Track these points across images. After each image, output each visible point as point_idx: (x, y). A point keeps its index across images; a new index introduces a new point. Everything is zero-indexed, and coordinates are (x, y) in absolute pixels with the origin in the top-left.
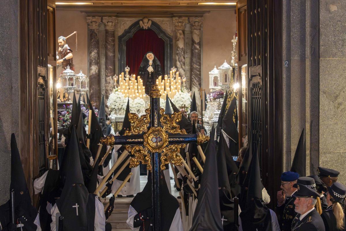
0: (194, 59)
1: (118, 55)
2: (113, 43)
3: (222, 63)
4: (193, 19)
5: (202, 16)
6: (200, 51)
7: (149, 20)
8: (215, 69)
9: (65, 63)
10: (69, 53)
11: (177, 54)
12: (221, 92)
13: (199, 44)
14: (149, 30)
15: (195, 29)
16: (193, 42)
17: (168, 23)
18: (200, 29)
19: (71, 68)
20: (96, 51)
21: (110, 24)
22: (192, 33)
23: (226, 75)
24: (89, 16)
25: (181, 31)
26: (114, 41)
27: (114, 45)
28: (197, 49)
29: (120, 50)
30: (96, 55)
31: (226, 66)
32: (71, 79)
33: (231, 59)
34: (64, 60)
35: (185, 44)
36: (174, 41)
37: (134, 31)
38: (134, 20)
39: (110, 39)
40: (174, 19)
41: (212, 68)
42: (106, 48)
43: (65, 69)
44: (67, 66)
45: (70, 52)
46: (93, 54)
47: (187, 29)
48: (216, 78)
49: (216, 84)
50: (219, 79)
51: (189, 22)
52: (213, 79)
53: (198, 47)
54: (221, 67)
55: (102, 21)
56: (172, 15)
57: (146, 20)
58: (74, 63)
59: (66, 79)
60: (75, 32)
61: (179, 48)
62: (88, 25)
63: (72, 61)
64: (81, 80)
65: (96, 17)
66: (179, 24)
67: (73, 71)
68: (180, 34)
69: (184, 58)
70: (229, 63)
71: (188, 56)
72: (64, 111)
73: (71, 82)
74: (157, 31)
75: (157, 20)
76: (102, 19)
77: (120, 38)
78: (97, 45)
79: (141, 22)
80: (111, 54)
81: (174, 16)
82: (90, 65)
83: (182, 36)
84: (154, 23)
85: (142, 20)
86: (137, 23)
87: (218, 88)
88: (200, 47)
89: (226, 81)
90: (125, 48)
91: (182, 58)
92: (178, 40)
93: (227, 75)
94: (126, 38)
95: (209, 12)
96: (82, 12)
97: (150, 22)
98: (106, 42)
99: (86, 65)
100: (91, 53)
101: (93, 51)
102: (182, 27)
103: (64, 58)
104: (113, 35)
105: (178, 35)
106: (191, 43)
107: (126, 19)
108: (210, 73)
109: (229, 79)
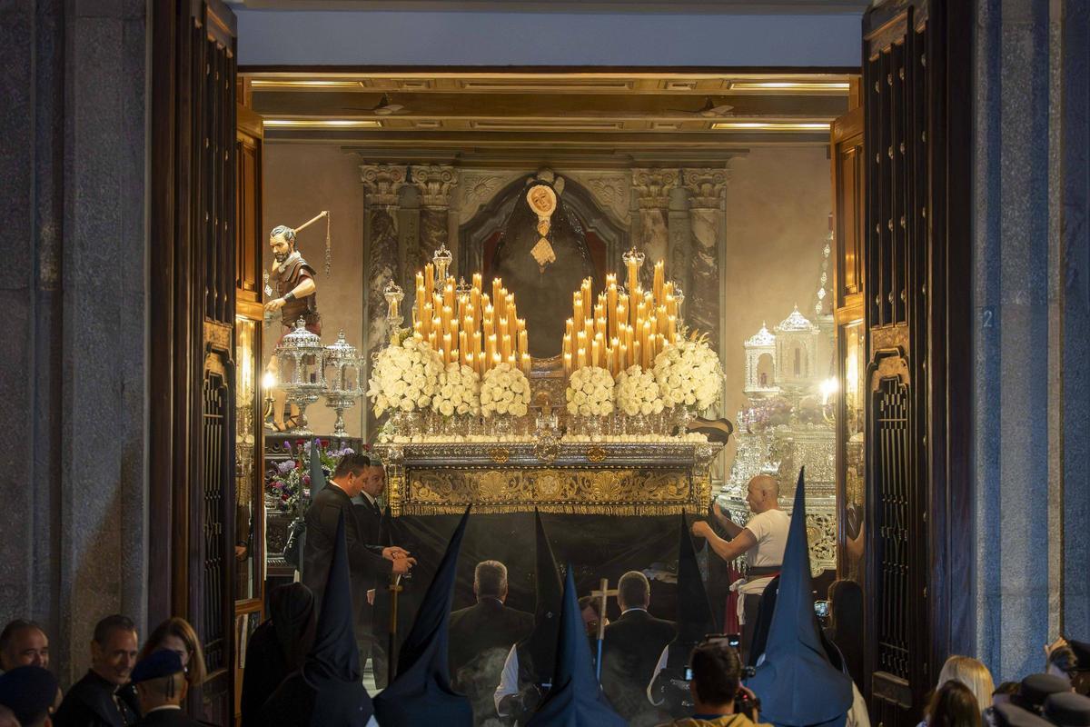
0: (698, 301)
3: (784, 315)
4: (693, 174)
5: (722, 165)
6: (717, 273)
7: (556, 176)
8: (764, 331)
9: (290, 311)
10: (304, 277)
12: (781, 405)
13: (714, 251)
15: (701, 205)
16: (694, 243)
17: (616, 184)
18: (717, 207)
19: (312, 326)
20: (388, 271)
21: (435, 187)
22: (690, 217)
23: (797, 352)
24: (367, 162)
25: (656, 212)
26: (445, 240)
28: (708, 268)
29: (466, 270)
31: (797, 319)
32: (308, 360)
33: (815, 296)
34: (288, 300)
35: (671, 252)
36: (634, 243)
38: (511, 175)
39: (435, 234)
40: (636, 171)
41: (756, 330)
42: (421, 262)
43: (292, 329)
44: (296, 319)
45: (307, 274)
46: (379, 280)
47: (677, 203)
48: (765, 361)
49: (764, 380)
50: (774, 362)
51: (683, 184)
52: (756, 361)
53: (710, 261)
54: (782, 327)
55: (409, 180)
56: (631, 163)
57: (546, 177)
58: (320, 309)
59: (293, 360)
60: (324, 213)
61: (651, 264)
62: (366, 190)
63: (314, 303)
64: (341, 364)
65: (391, 167)
66: (653, 188)
68: (655, 221)
70: (809, 314)
72: (285, 461)
73: (311, 369)
75: (580, 175)
76: (409, 171)
77: (466, 231)
78: (393, 253)
81: (637, 165)
82: (371, 315)
83: (661, 227)
84: (571, 186)
85: (534, 176)
87: (772, 392)
88: (716, 262)
89: (797, 371)
90: (479, 263)
92: (648, 240)
93: (802, 351)
94: (483, 233)
95: (746, 151)
96: (345, 149)
97: (560, 185)
98: (422, 244)
99: (356, 316)
100: (374, 278)
101: (381, 272)
102: (660, 199)
103: (288, 295)
104: (444, 221)
105: (649, 222)
106: (687, 249)
107: (482, 172)
108: (746, 344)
109: (807, 364)
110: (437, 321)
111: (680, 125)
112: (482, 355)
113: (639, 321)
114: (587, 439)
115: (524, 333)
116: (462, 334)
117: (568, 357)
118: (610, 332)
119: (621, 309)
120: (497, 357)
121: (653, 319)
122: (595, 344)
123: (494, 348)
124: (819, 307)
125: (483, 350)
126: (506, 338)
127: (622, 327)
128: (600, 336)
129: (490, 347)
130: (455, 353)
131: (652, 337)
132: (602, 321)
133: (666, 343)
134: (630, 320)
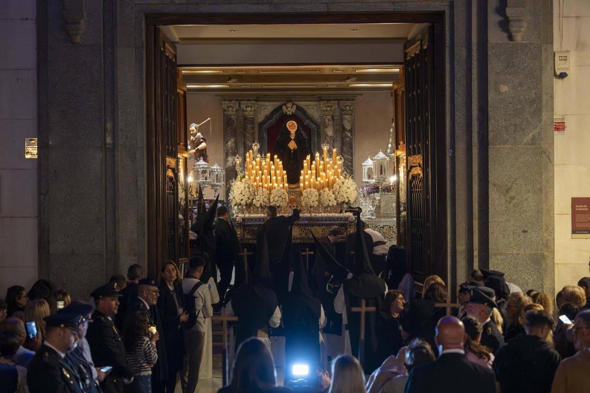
0: (345, 148)
2: (252, 131)
3: (376, 153)
4: (343, 103)
5: (353, 100)
6: (352, 139)
7: (293, 104)
8: (369, 159)
9: (198, 154)
10: (202, 142)
12: (376, 186)
13: (351, 131)
15: (346, 114)
16: (344, 129)
17: (315, 107)
18: (351, 115)
19: (205, 160)
20: (233, 140)
21: (249, 109)
22: (342, 119)
23: (381, 166)
24: (225, 100)
25: (330, 117)
26: (253, 128)
27: (253, 133)
28: (349, 137)
29: (261, 139)
30: (233, 145)
31: (381, 155)
32: (204, 172)
33: (387, 147)
34: (196, 151)
35: (336, 131)
36: (322, 128)
37: (276, 116)
38: (276, 104)
39: (249, 126)
40: (322, 103)
41: (366, 159)
42: (245, 136)
43: (198, 161)
44: (199, 157)
45: (203, 141)
46: (229, 143)
47: (337, 114)
48: (370, 170)
49: (369, 177)
50: (373, 170)
51: (339, 107)
52: (366, 170)
53: (349, 135)
54: (376, 158)
55: (240, 107)
56: (320, 99)
57: (289, 105)
58: (208, 154)
59: (198, 171)
60: (209, 119)
61: (328, 136)
62: (224, 110)
63: (206, 151)
64: (216, 173)
65: (233, 102)
66: (328, 108)
68: (329, 120)
69: (334, 147)
70: (385, 153)
71: (338, 145)
73: (205, 175)
74: (302, 117)
75: (302, 104)
76: (240, 103)
77: (261, 124)
78: (234, 133)
79: (284, 107)
80: (249, 144)
81: (322, 100)
82: (227, 156)
83: (332, 122)
84: (299, 108)
85: (285, 105)
86: (280, 108)
87: (373, 181)
88: (351, 135)
89: (381, 173)
90: (265, 136)
91: (331, 147)
92: (326, 127)
93: (383, 166)
94: (267, 125)
95: (361, 94)
96: (216, 96)
97: (295, 107)
98: (244, 129)
99: (221, 156)
100: (227, 142)
101: (230, 140)
102: (331, 112)
103: (196, 149)
104: (252, 121)
105: (327, 121)
106: (341, 131)
107: (266, 103)
108: (363, 164)
109: (385, 171)
110: (254, 172)
111: (338, 85)
112: (270, 185)
113: (328, 171)
114: (309, 215)
115: (285, 176)
116: (263, 176)
117: (302, 185)
118: (317, 175)
119: (321, 167)
120: (276, 185)
121: (333, 171)
122: (312, 180)
123: (275, 182)
124: (389, 151)
125: (271, 182)
126: (279, 178)
127: (321, 174)
128: (314, 177)
129: (273, 181)
130: (260, 184)
131: (332, 178)
132: (314, 171)
133: (337, 179)
134: (324, 171)
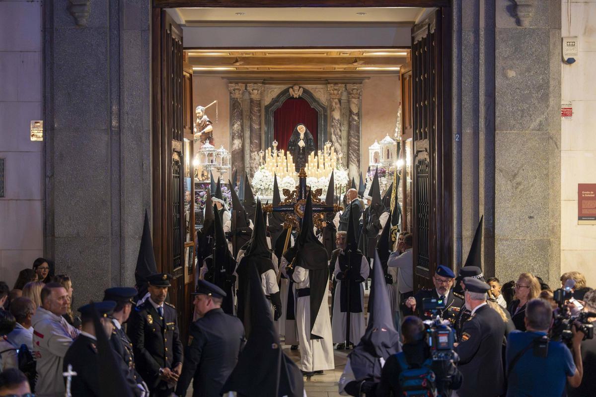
0: (352, 132)
1: (264, 128)
2: (258, 114)
3: (383, 137)
4: (350, 86)
5: (361, 83)
6: (359, 123)
7: (300, 87)
8: (376, 143)
9: (203, 137)
10: (208, 125)
11: (332, 126)
12: (383, 170)
13: (358, 114)
14: (300, 98)
15: (353, 98)
16: (351, 112)
17: (322, 90)
18: (359, 98)
19: (211, 143)
20: (239, 123)
21: (256, 92)
22: (349, 102)
23: (388, 150)
24: (231, 83)
25: (337, 100)
26: (260, 111)
27: (260, 116)
28: (356, 121)
29: (267, 123)
30: (240, 128)
31: (388, 139)
32: (210, 155)
33: (394, 131)
34: (202, 133)
35: (342, 115)
36: (328, 112)
37: (282, 99)
38: (283, 87)
39: (256, 109)
40: (329, 86)
41: (373, 142)
42: (251, 119)
43: (204, 144)
44: (206, 140)
46: (236, 126)
47: (344, 97)
48: (376, 154)
49: (376, 161)
50: (380, 154)
51: (346, 90)
52: (373, 154)
53: (356, 118)
54: (383, 141)
55: (246, 89)
56: (327, 82)
57: (296, 88)
58: (214, 136)
59: (204, 155)
60: (215, 101)
61: (335, 119)
62: (231, 93)
63: (212, 134)
64: (222, 156)
65: (240, 84)
66: (335, 92)
67: (212, 146)
68: (336, 103)
69: (341, 131)
70: (392, 136)
71: (345, 128)
73: (211, 158)
74: (308, 100)
75: (309, 87)
76: (246, 86)
77: (267, 108)
78: (241, 116)
79: (291, 90)
80: (256, 127)
81: (329, 83)
82: (233, 139)
83: (339, 105)
84: (305, 91)
85: (292, 88)
86: (287, 91)
87: (380, 165)
88: (358, 118)
89: (388, 158)
90: (272, 119)
91: (338, 131)
92: (333, 110)
93: (390, 151)
94: (274, 108)
95: (369, 78)
96: (223, 78)
97: (301, 90)
98: (251, 112)
99: (228, 139)
100: (233, 125)
101: (236, 123)
102: (338, 96)
103: (202, 132)
104: (259, 105)
105: (334, 104)
106: (348, 114)
107: (273, 86)
108: (370, 148)
109: (392, 155)
111: (345, 69)
124: (396, 135)
